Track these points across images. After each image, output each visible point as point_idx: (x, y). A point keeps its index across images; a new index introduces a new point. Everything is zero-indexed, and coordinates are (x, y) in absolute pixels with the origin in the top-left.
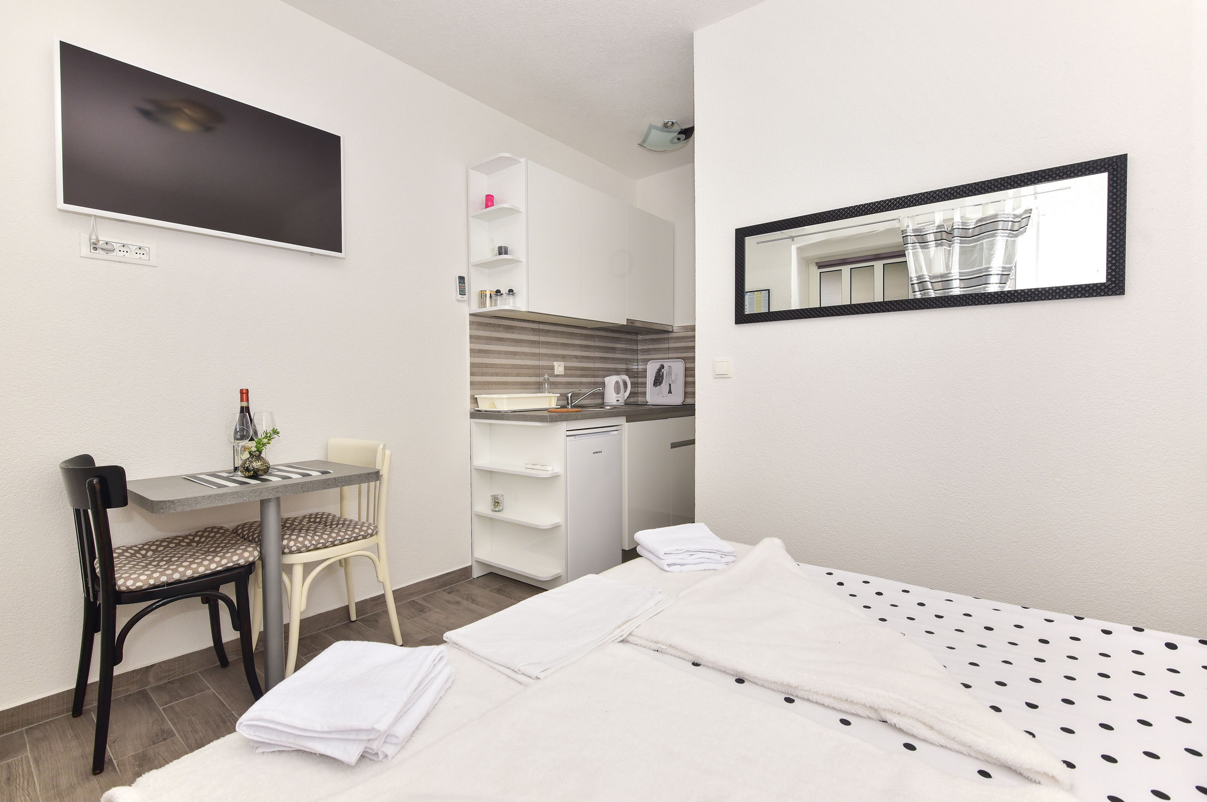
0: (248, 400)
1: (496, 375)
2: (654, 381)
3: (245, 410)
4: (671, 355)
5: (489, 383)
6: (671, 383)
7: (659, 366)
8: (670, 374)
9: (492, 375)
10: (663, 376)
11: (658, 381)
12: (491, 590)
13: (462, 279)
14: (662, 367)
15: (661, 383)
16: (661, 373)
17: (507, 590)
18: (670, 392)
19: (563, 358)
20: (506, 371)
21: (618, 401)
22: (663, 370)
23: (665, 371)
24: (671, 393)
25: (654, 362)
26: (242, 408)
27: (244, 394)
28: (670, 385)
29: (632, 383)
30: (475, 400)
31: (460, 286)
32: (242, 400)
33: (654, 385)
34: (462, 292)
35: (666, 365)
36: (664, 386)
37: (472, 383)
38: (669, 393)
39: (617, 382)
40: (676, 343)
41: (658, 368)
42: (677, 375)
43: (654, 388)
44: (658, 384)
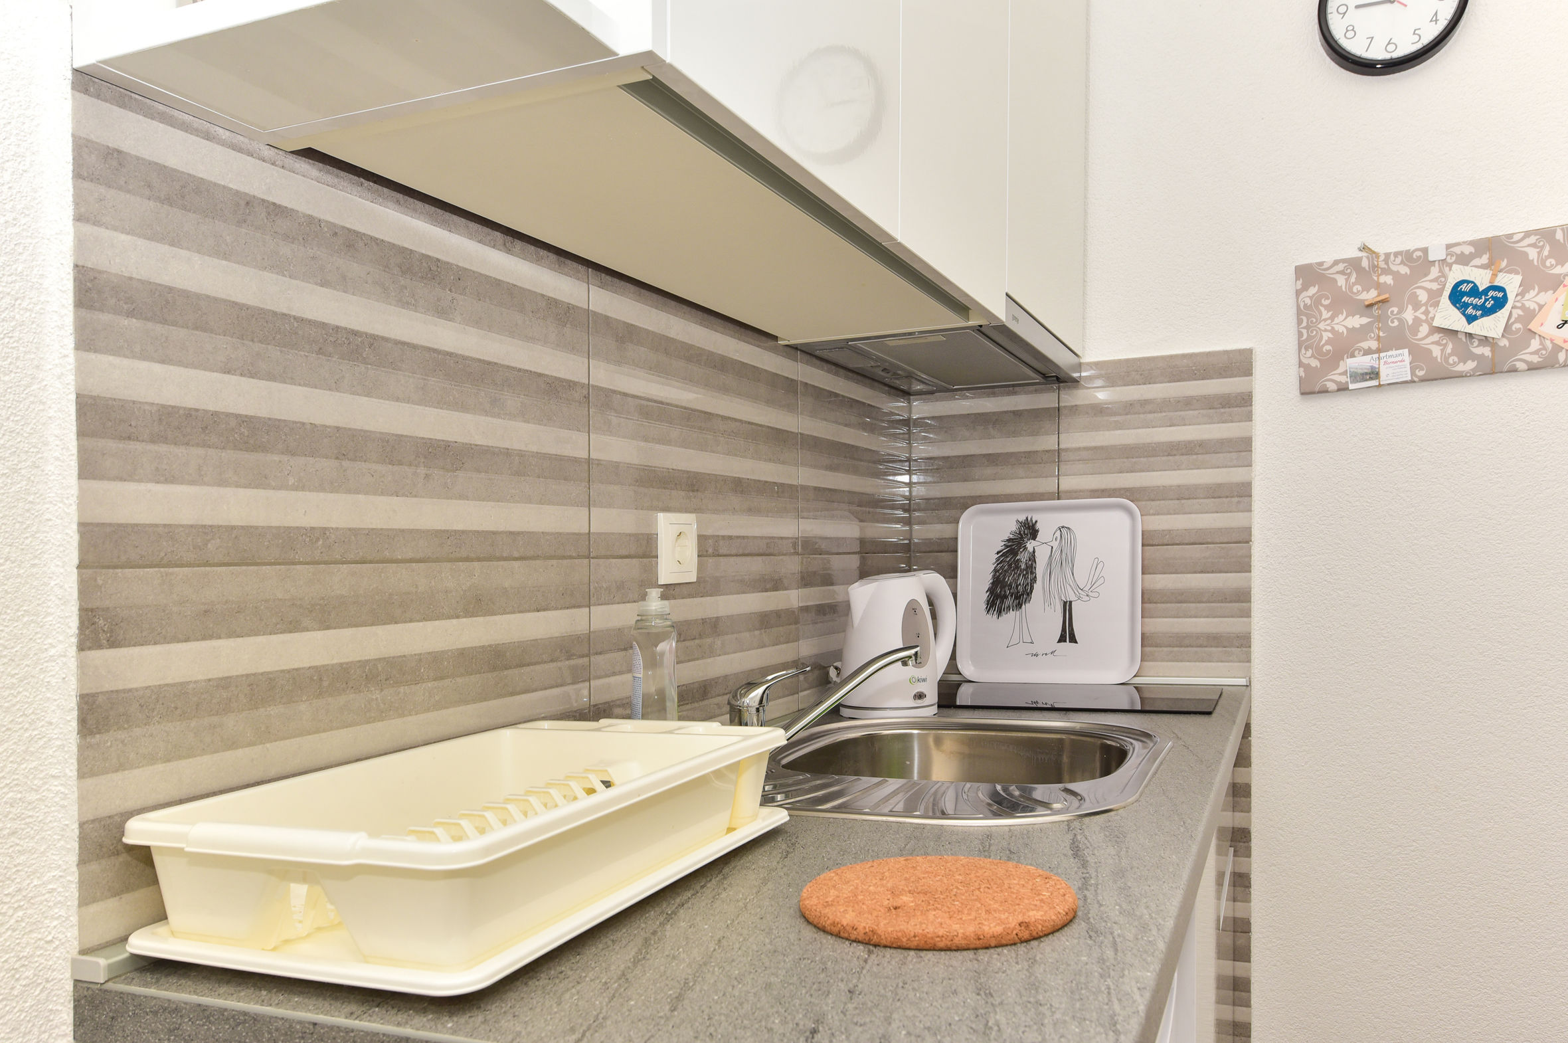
2: (991, 590)
4: (1071, 482)
6: (1072, 597)
7: (1014, 527)
8: (1064, 558)
10: (1031, 567)
14: (1029, 530)
15: (1021, 597)
16: (1023, 557)
18: (1068, 635)
19: (691, 490)
21: (920, 696)
22: (1030, 545)
23: (1041, 549)
24: (1073, 640)
25: (988, 511)
28: (1067, 607)
35: (1047, 524)
38: (1062, 639)
39: (912, 609)
40: (1096, 428)
41: (1007, 536)
42: (1098, 563)
43: (992, 618)
44: (1009, 601)
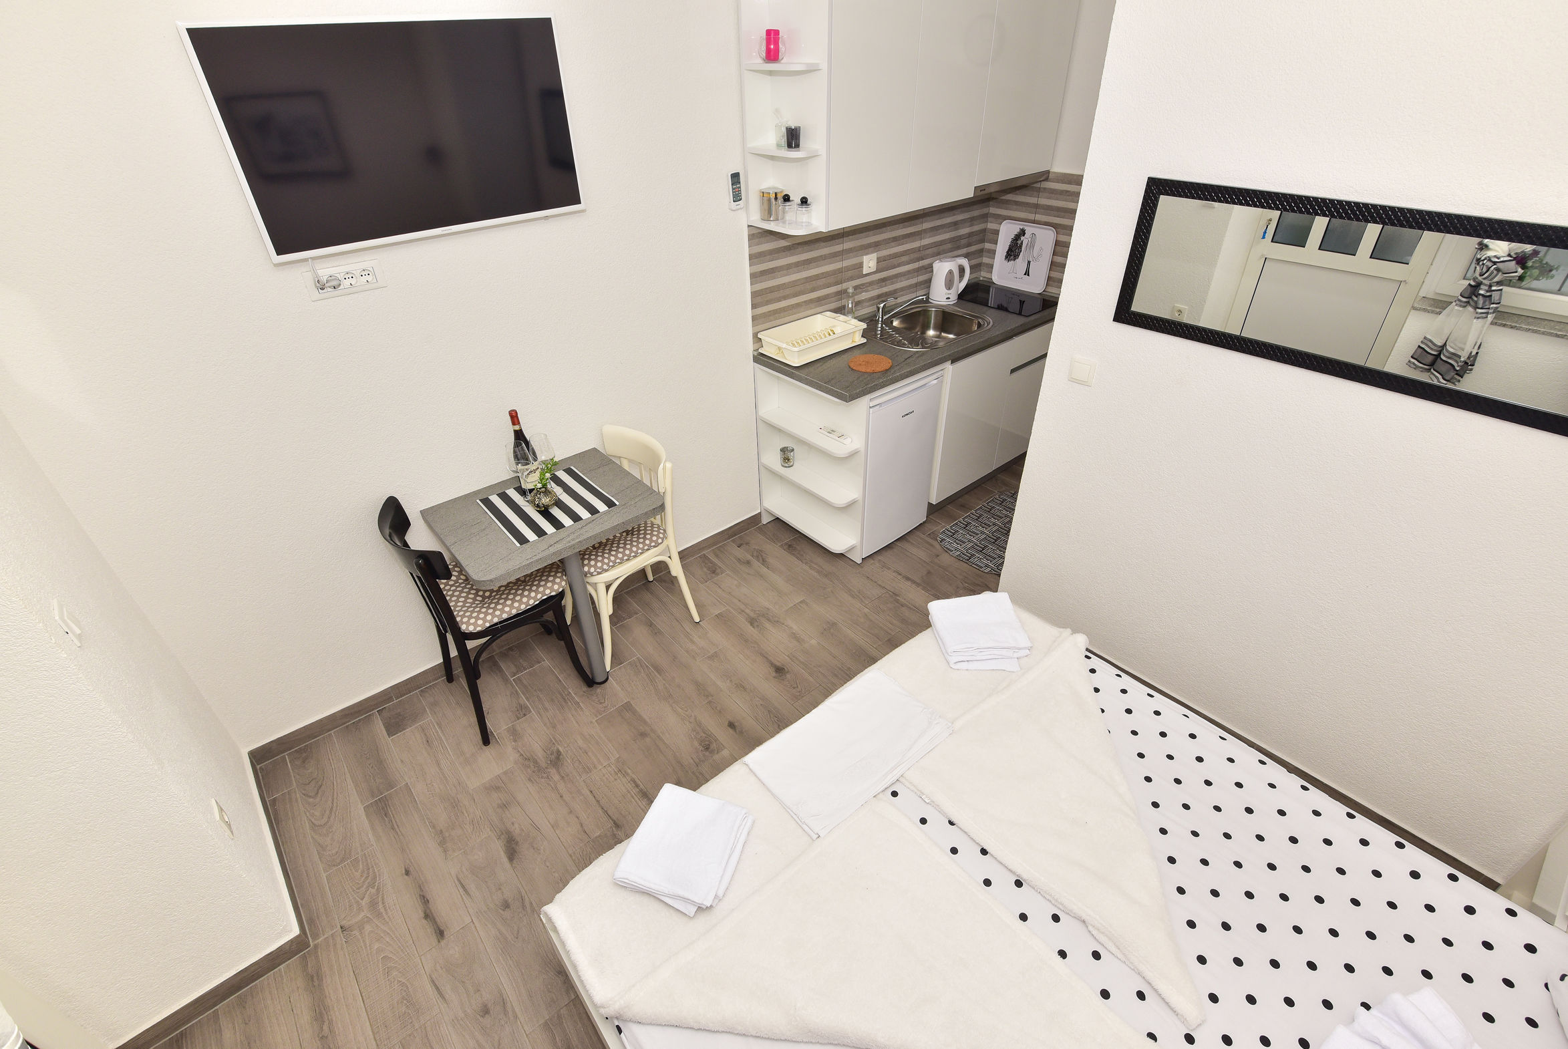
0: (519, 423)
1: (785, 298)
2: (1007, 252)
3: (519, 436)
4: (1039, 217)
5: (775, 312)
6: (1031, 260)
7: (1018, 231)
8: (1032, 245)
9: (779, 300)
10: (1021, 246)
11: (1013, 252)
12: (781, 546)
13: (735, 177)
14: (1023, 232)
15: (1016, 257)
16: (1019, 242)
17: (798, 548)
18: (1027, 273)
19: (876, 246)
20: (798, 289)
21: (949, 299)
22: (1022, 238)
23: (1025, 240)
24: (1028, 275)
25: (1011, 223)
26: (516, 432)
27: (514, 417)
28: (1029, 262)
29: (971, 267)
30: (757, 340)
31: (733, 189)
32: (514, 424)
33: (1006, 257)
34: (737, 197)
35: (1030, 230)
36: (1020, 263)
37: (754, 318)
38: (1025, 274)
39: (951, 272)
40: (1050, 198)
41: (1016, 233)
42: (1041, 249)
43: (1006, 262)
44: (1012, 257)
